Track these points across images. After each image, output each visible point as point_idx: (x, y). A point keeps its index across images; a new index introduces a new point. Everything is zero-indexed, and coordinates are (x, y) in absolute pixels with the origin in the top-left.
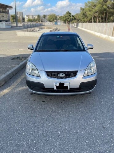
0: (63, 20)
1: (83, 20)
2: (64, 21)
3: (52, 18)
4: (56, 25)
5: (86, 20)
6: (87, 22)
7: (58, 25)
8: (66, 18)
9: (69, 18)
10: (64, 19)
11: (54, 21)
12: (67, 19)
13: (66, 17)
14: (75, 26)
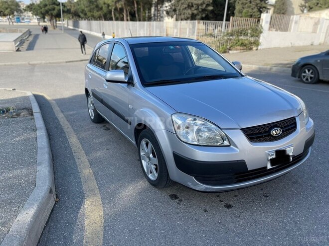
0: (39, 11)
1: (89, 14)
2: (42, 14)
3: (7, 9)
4: (19, 24)
5: (96, 14)
6: (99, 18)
7: (26, 24)
8: (46, 8)
9: (54, 9)
10: (43, 10)
11: (13, 13)
12: (50, 10)
13: (46, 5)
14: (71, 27)
